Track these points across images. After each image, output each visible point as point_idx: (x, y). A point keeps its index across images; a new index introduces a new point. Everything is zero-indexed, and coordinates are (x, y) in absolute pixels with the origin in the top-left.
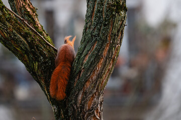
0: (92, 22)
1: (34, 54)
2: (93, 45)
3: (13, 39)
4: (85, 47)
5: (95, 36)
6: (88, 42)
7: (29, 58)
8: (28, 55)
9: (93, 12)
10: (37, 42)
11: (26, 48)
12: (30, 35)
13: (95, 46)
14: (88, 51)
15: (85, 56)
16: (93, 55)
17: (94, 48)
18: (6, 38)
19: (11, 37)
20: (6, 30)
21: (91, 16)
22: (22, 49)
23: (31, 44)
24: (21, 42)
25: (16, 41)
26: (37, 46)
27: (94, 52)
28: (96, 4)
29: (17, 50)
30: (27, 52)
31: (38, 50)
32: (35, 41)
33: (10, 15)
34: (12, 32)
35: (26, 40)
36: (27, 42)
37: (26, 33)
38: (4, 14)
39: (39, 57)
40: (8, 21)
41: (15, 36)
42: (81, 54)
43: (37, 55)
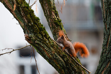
0: (106, 49)
1: (68, 69)
2: (108, 64)
3: (55, 59)
4: (102, 65)
5: (108, 58)
6: (104, 62)
7: (65, 72)
8: (64, 70)
9: (107, 42)
10: (70, 62)
11: (63, 65)
12: (66, 57)
13: (109, 65)
14: (104, 68)
15: (102, 71)
16: (107, 70)
17: (108, 66)
18: (50, 58)
19: (54, 57)
20: (51, 53)
21: (106, 45)
22: (60, 65)
23: (66, 63)
24: (60, 61)
25: (57, 60)
26: (71, 64)
27: (108, 69)
28: (110, 37)
29: (57, 66)
30: (63, 68)
31: (71, 67)
32: (69, 61)
33: (53, 43)
34: (55, 54)
35: (63, 59)
36: (64, 61)
37: (63, 55)
38: (50, 42)
39: (72, 71)
40: (52, 47)
41: (57, 57)
42: (99, 70)
43: (70, 70)
